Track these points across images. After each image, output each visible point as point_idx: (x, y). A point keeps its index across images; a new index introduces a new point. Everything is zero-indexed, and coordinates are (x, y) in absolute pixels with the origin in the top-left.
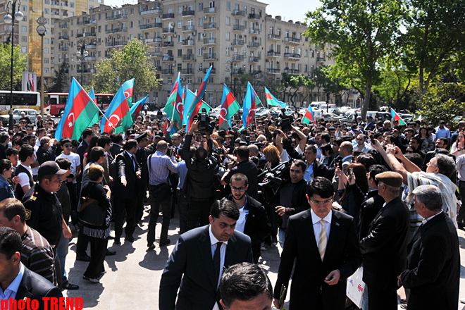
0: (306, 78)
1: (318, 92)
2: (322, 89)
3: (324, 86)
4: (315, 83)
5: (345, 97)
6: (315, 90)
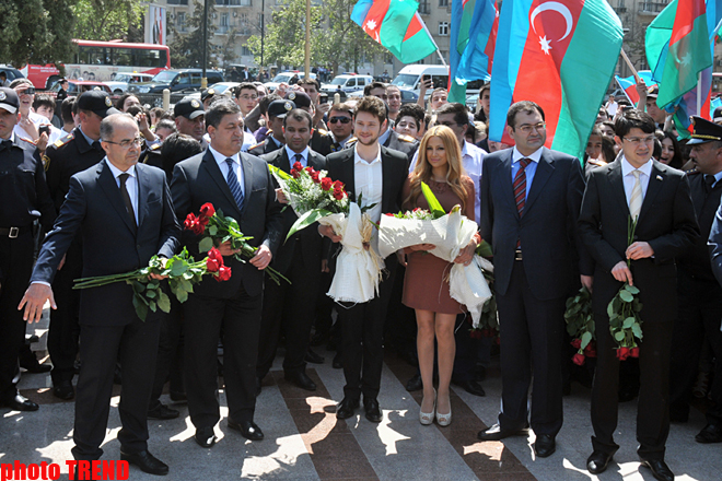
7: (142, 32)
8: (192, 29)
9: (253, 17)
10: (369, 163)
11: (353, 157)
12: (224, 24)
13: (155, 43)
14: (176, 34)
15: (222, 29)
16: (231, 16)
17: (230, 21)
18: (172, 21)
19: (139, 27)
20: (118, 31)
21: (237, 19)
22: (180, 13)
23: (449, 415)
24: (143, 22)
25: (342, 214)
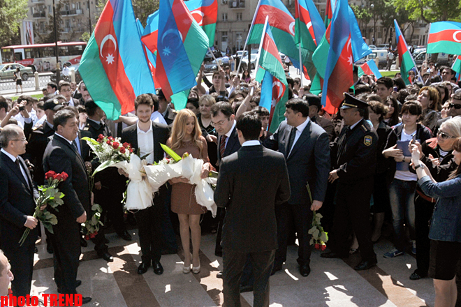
0: (360, 8)
1: (375, 27)
2: (379, 23)
3: (382, 18)
4: (371, 15)
5: (409, 32)
6: (371, 23)
7: (19, 37)
8: (49, 32)
9: (85, 21)
10: (146, 132)
11: (136, 130)
12: (68, 26)
13: (28, 44)
14: (39, 36)
15: (67, 29)
16: (71, 21)
17: (72, 24)
18: (36, 28)
19: (18, 34)
20: (6, 38)
21: (75, 23)
22: (41, 22)
23: (199, 267)
24: (19, 31)
25: (126, 161)
